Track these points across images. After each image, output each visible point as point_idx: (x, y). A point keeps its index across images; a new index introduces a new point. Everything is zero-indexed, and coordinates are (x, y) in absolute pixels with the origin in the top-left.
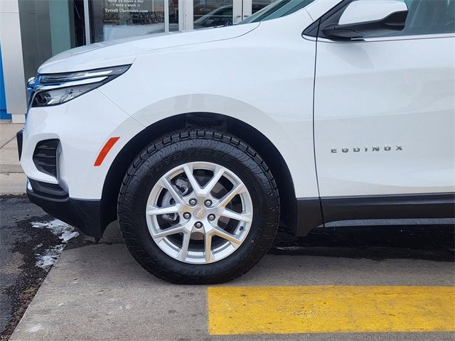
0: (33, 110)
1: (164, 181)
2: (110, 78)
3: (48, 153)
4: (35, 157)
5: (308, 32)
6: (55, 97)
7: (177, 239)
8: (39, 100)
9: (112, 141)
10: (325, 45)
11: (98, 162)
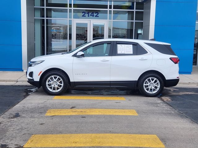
0: (29, 67)
1: (49, 78)
2: (41, 62)
3: (31, 74)
4: (29, 75)
5: (73, 56)
6: (33, 65)
7: (51, 88)
8: (31, 66)
9: (41, 72)
10: (75, 58)
11: (39, 75)
